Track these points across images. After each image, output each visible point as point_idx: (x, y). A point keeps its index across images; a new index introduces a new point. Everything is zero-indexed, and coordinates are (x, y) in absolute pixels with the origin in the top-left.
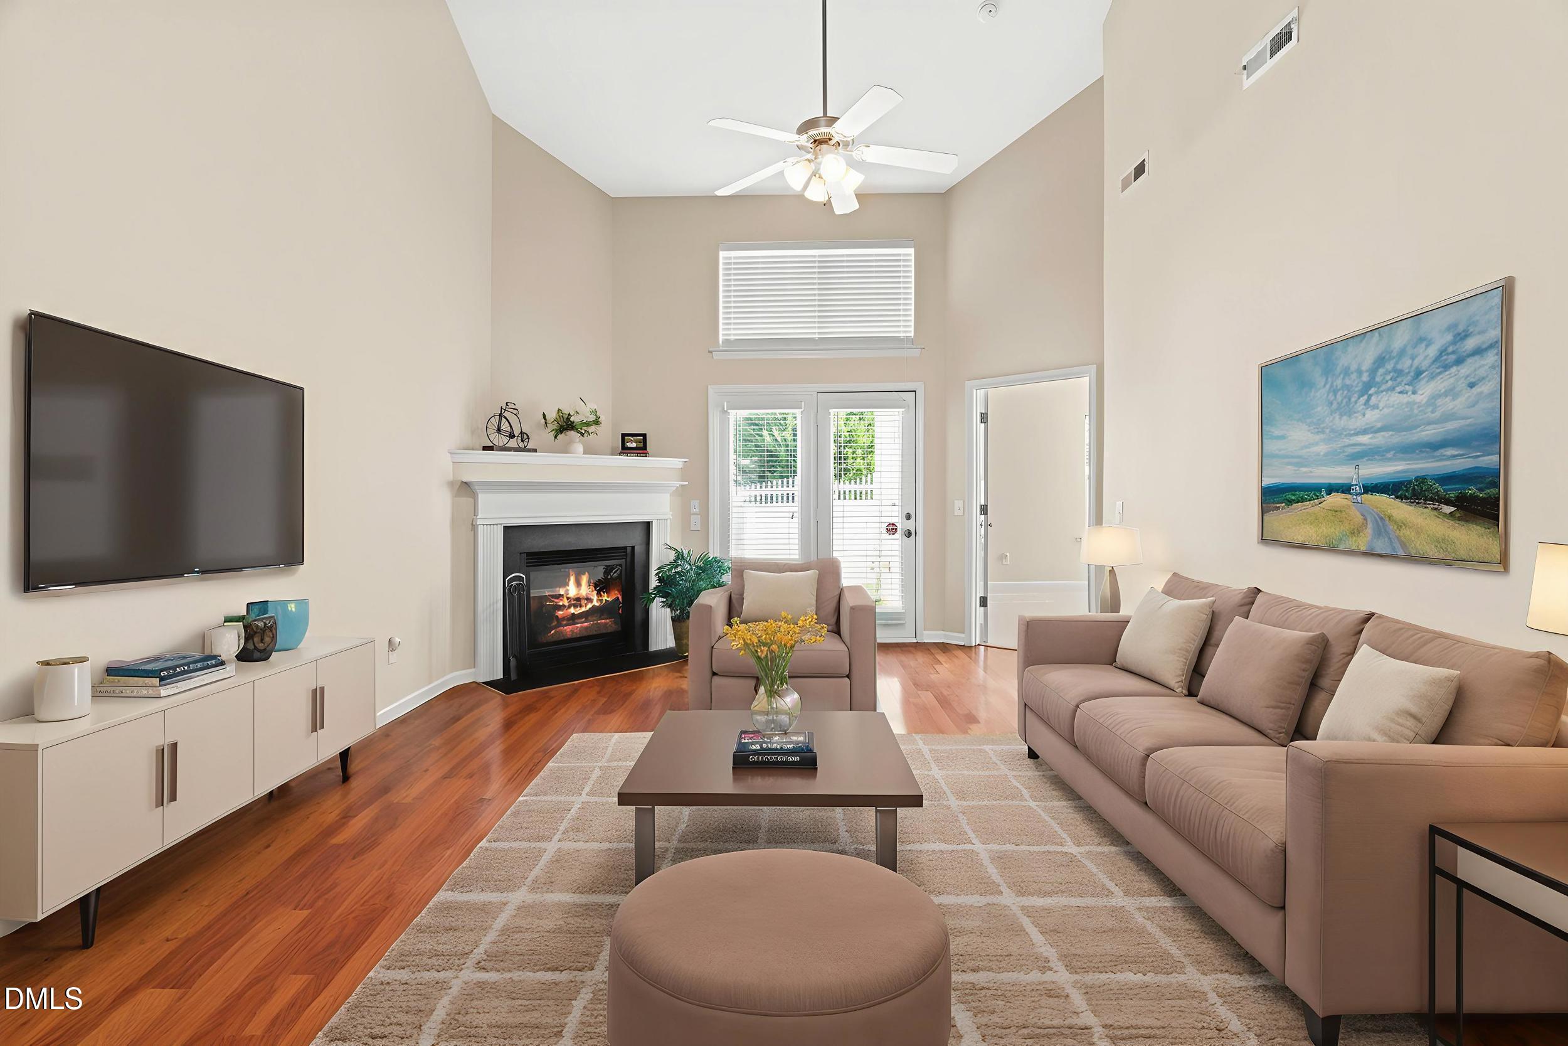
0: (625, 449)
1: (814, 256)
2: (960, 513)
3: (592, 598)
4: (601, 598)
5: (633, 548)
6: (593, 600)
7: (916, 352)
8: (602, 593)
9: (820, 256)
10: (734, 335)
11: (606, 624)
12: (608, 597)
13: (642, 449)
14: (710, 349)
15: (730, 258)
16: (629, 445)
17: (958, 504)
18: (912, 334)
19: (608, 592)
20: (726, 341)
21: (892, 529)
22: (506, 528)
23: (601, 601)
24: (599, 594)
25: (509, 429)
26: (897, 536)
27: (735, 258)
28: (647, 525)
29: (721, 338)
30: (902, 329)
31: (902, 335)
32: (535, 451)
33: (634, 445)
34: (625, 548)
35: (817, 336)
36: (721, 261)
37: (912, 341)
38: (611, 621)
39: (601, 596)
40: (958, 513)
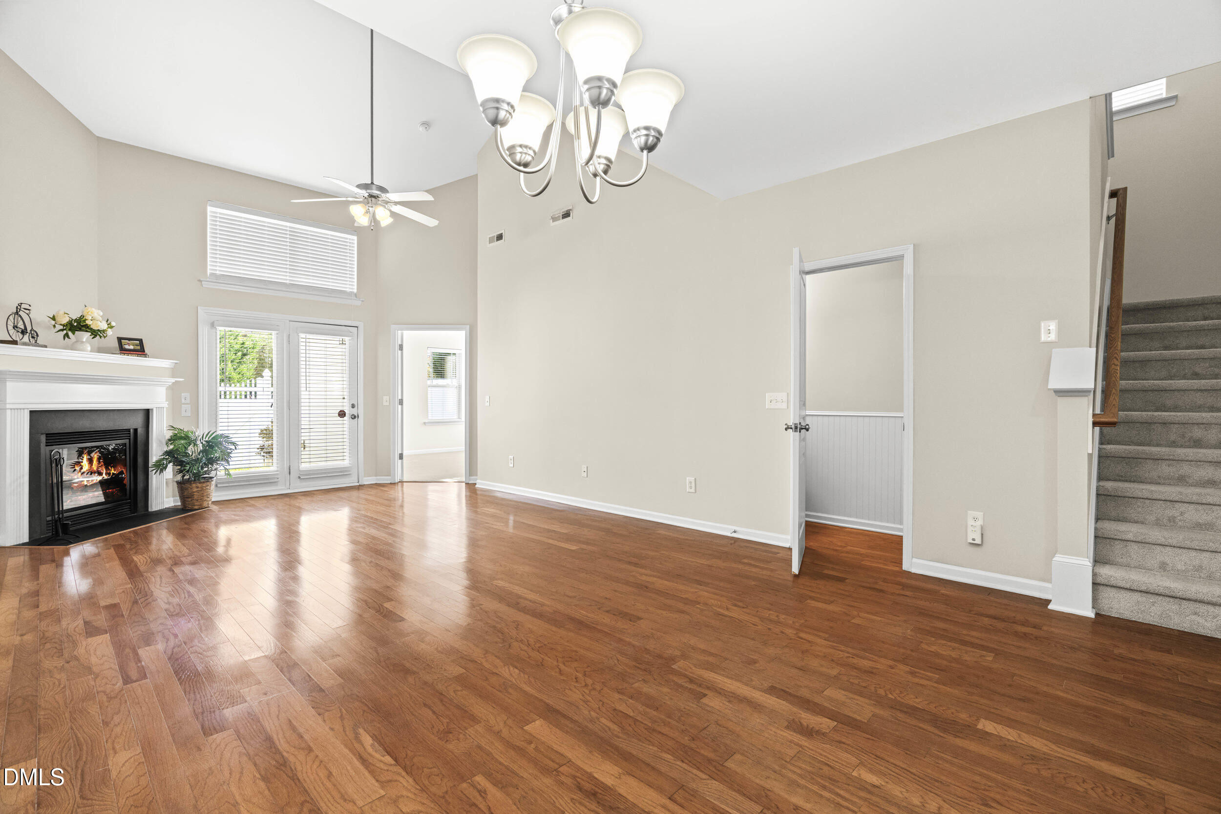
0: (123, 350)
1: (286, 226)
2: (388, 404)
3: (102, 471)
4: (108, 472)
5: (136, 430)
6: (103, 473)
7: (359, 303)
8: (110, 468)
9: (290, 227)
10: (220, 271)
11: (112, 493)
12: (115, 471)
13: (140, 350)
14: (201, 279)
15: (216, 213)
16: (127, 347)
17: (386, 398)
18: (355, 291)
19: (115, 467)
20: (212, 274)
21: (342, 414)
22: (31, 412)
23: (109, 474)
24: (107, 468)
25: (23, 327)
26: (345, 418)
27: (220, 214)
28: (147, 413)
29: (209, 272)
30: (348, 286)
31: (348, 290)
32: (46, 347)
33: (132, 347)
34: (129, 430)
35: (288, 282)
36: (209, 214)
37: (356, 295)
38: (116, 490)
39: (109, 470)
40: (385, 404)
